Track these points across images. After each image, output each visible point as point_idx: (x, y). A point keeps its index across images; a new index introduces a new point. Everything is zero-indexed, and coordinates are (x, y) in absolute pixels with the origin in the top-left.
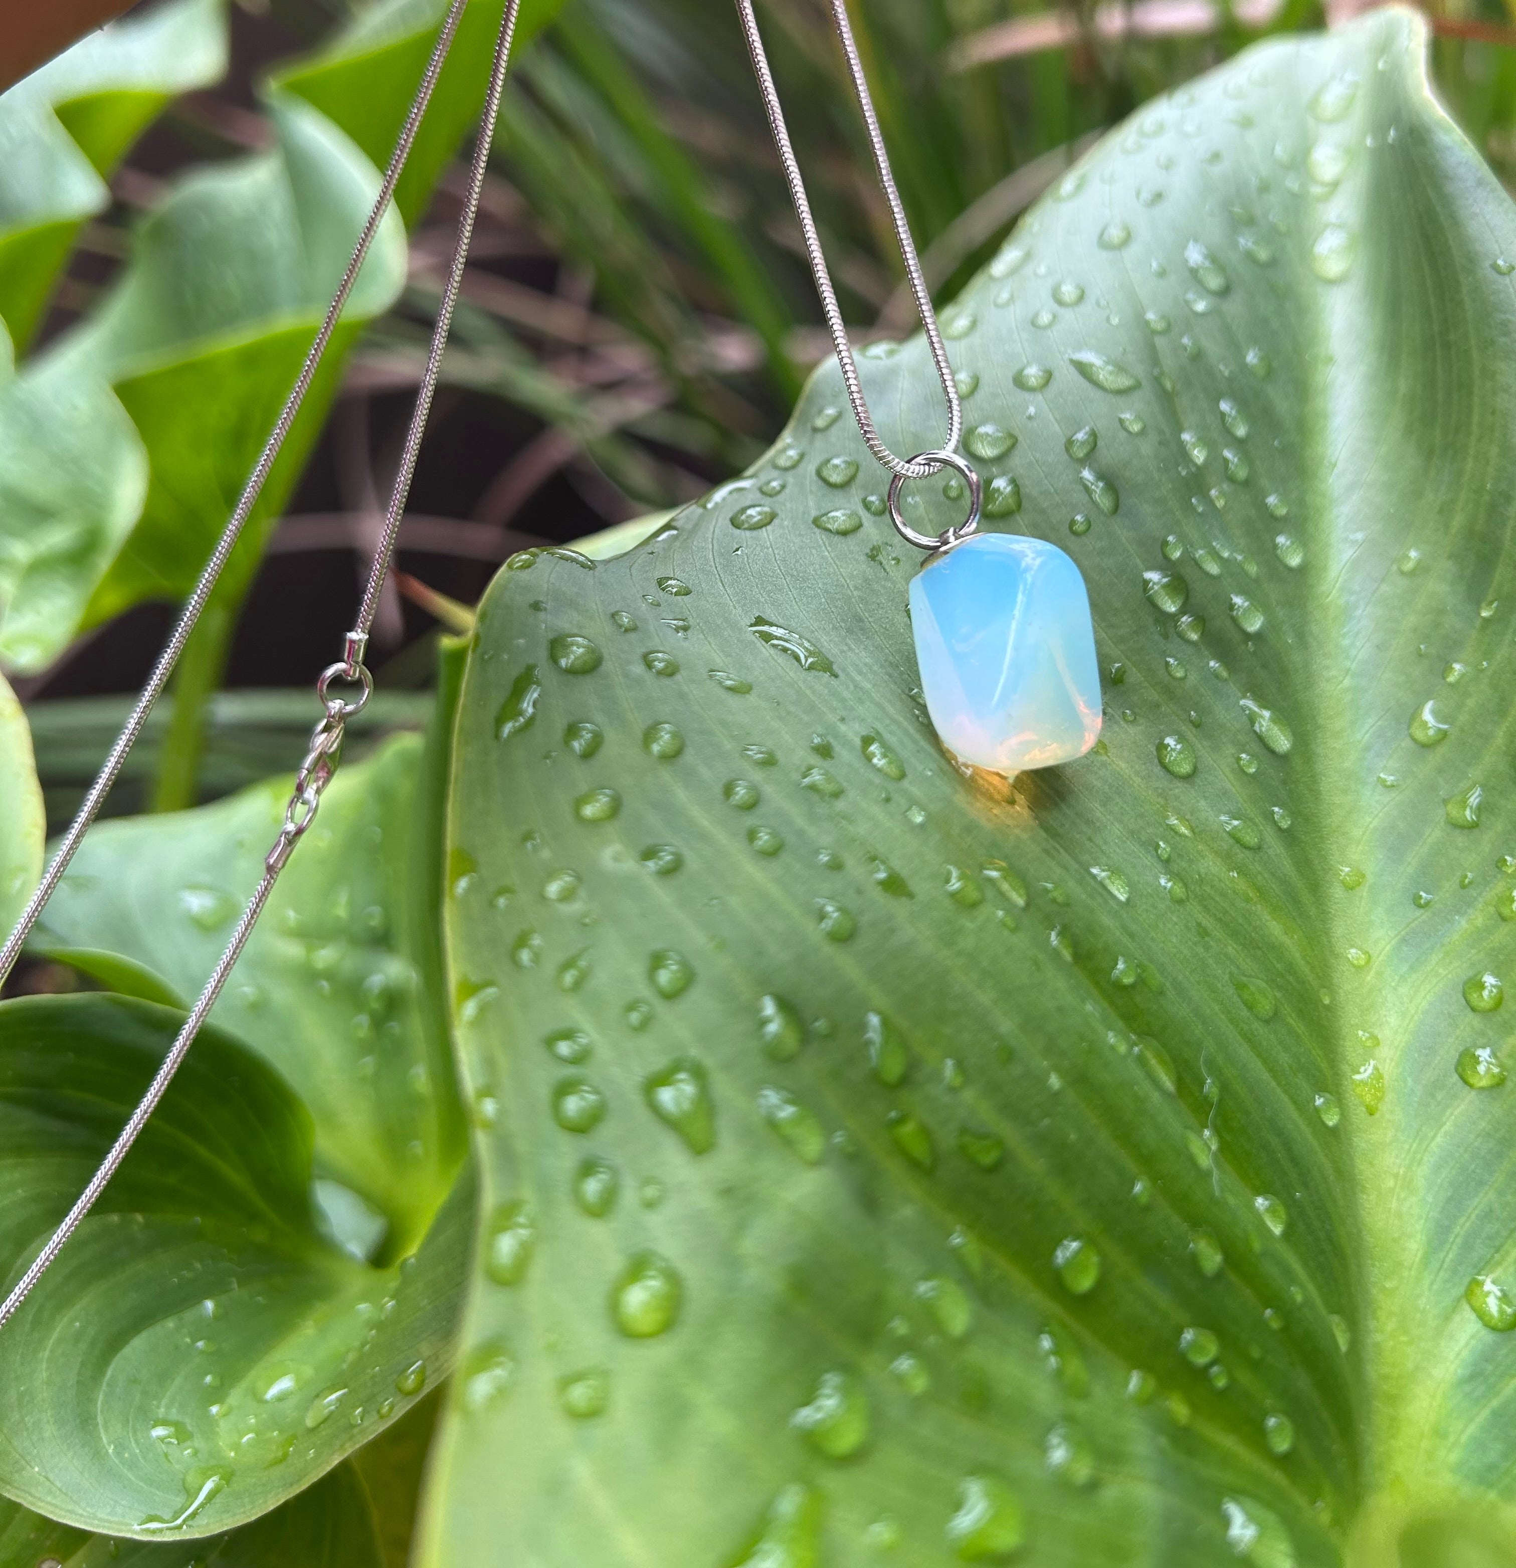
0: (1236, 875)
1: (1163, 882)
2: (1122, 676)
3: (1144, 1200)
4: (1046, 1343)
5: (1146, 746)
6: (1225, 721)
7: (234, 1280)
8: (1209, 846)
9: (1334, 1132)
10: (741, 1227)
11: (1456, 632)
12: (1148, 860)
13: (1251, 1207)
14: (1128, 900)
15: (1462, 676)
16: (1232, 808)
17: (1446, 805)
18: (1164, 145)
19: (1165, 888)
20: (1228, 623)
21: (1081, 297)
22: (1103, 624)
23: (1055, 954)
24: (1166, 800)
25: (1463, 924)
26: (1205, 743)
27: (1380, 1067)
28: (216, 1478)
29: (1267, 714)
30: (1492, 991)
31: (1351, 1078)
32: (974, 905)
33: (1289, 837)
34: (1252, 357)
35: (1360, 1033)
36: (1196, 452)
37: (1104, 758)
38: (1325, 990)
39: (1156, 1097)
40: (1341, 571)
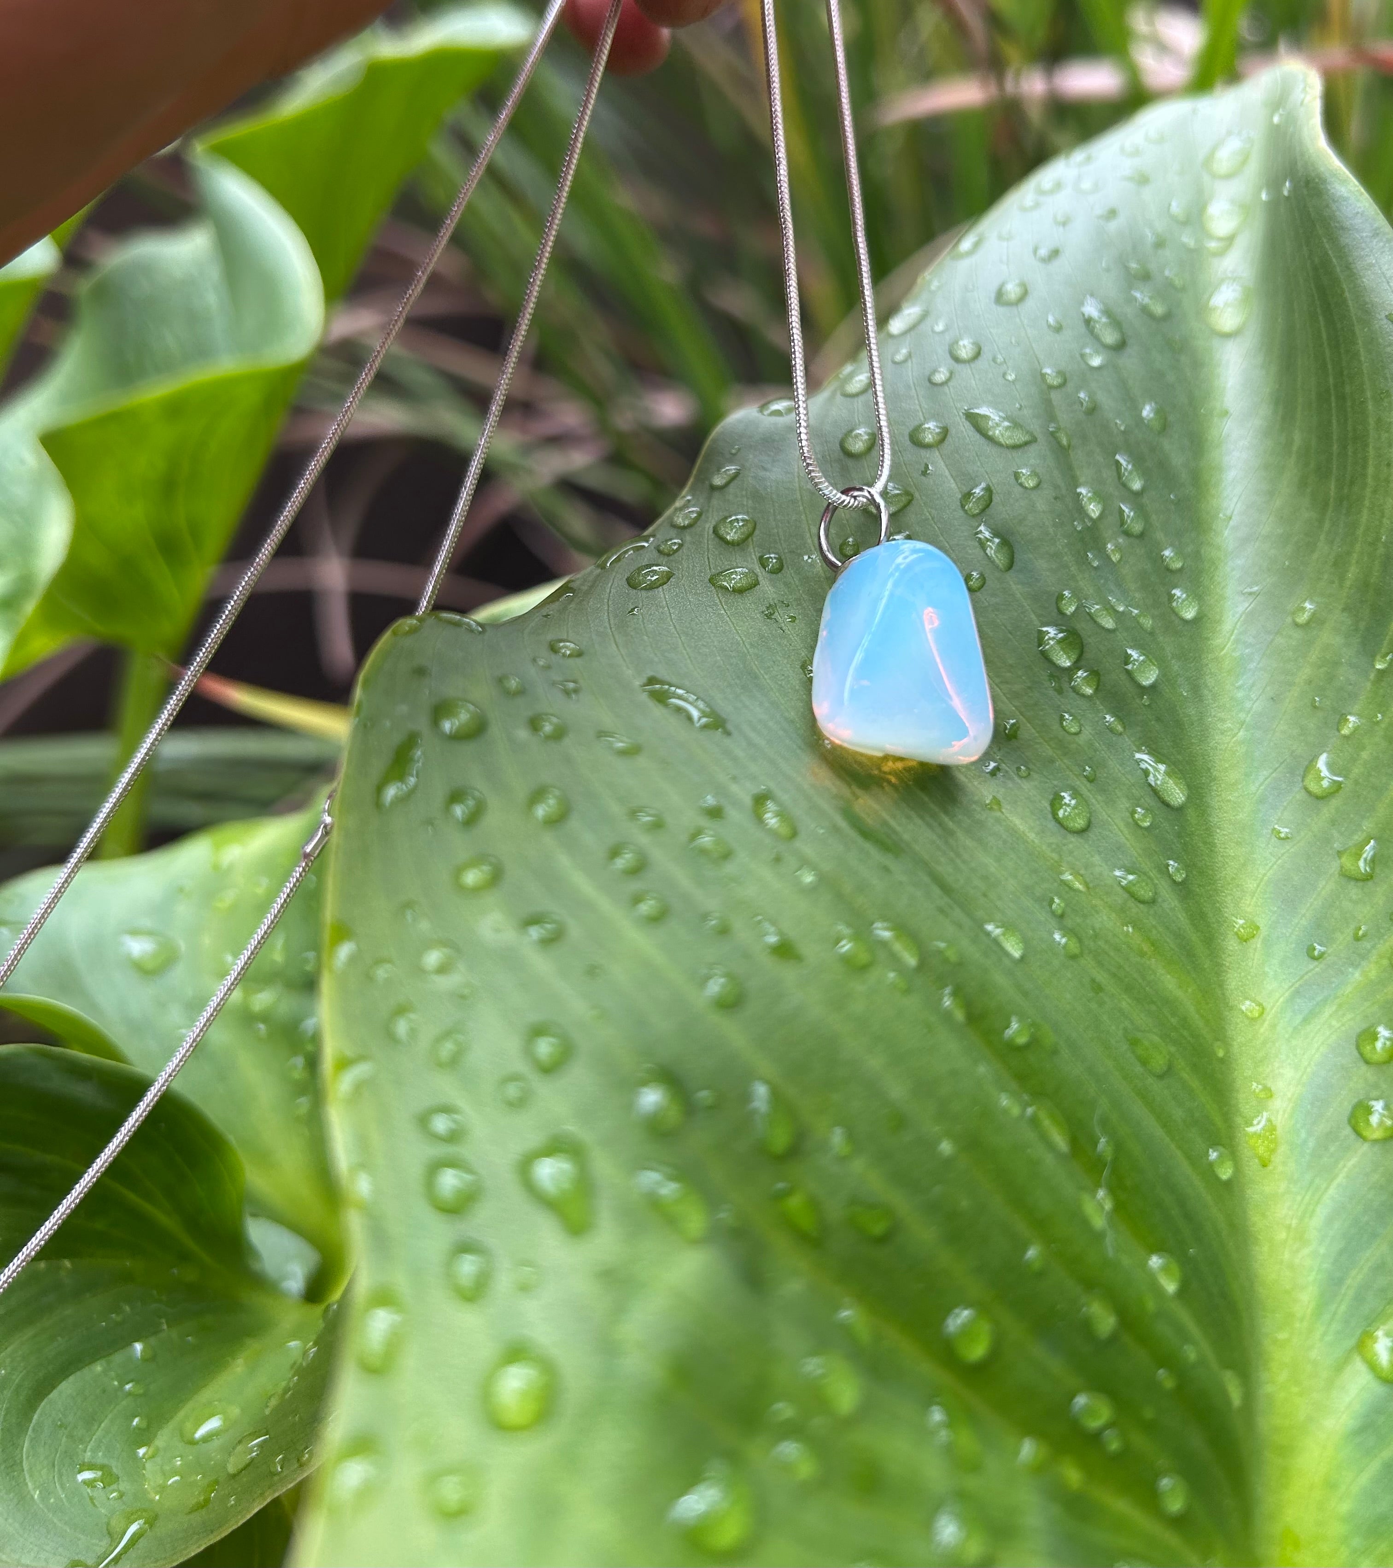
0: (1130, 929)
1: (1057, 937)
2: (1016, 732)
3: (1037, 1266)
4: (937, 1415)
5: (1040, 802)
6: (1120, 775)
7: (163, 1320)
8: (1103, 900)
9: (1228, 1185)
10: (619, 1310)
11: (1351, 684)
12: (1042, 915)
13: (1144, 1265)
14: (1023, 958)
15: (1356, 729)
16: (1126, 862)
17: (1340, 858)
18: (1061, 203)
19: (1059, 944)
20: (1123, 677)
21: (978, 355)
22: (997, 680)
23: (947, 1016)
24: (1061, 856)
25: (1356, 976)
26: (1099, 798)
27: (1273, 1119)
28: (141, 1521)
29: (1162, 767)
30: (1385, 1044)
31: (1244, 1130)
32: (864, 968)
33: (1183, 889)
34: (1147, 412)
35: (1255, 1084)
36: (1091, 507)
37: (998, 814)
38: (1219, 1043)
39: (1049, 1160)
40: (1236, 623)
